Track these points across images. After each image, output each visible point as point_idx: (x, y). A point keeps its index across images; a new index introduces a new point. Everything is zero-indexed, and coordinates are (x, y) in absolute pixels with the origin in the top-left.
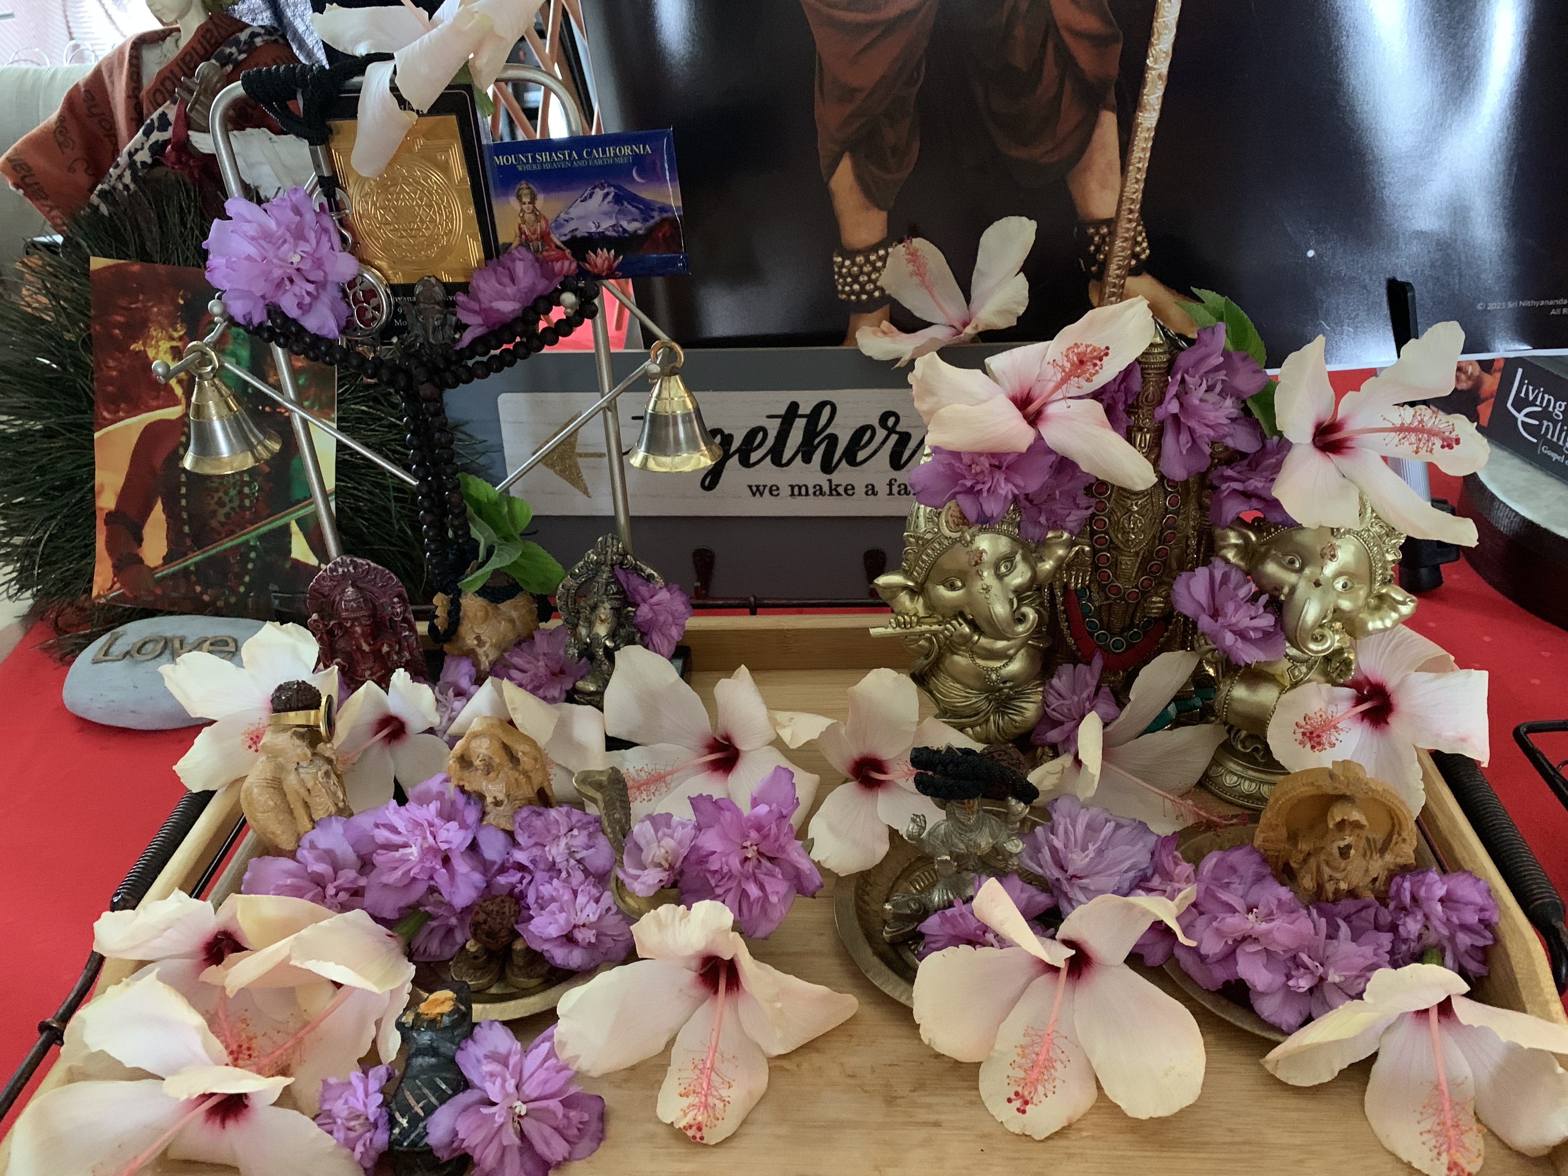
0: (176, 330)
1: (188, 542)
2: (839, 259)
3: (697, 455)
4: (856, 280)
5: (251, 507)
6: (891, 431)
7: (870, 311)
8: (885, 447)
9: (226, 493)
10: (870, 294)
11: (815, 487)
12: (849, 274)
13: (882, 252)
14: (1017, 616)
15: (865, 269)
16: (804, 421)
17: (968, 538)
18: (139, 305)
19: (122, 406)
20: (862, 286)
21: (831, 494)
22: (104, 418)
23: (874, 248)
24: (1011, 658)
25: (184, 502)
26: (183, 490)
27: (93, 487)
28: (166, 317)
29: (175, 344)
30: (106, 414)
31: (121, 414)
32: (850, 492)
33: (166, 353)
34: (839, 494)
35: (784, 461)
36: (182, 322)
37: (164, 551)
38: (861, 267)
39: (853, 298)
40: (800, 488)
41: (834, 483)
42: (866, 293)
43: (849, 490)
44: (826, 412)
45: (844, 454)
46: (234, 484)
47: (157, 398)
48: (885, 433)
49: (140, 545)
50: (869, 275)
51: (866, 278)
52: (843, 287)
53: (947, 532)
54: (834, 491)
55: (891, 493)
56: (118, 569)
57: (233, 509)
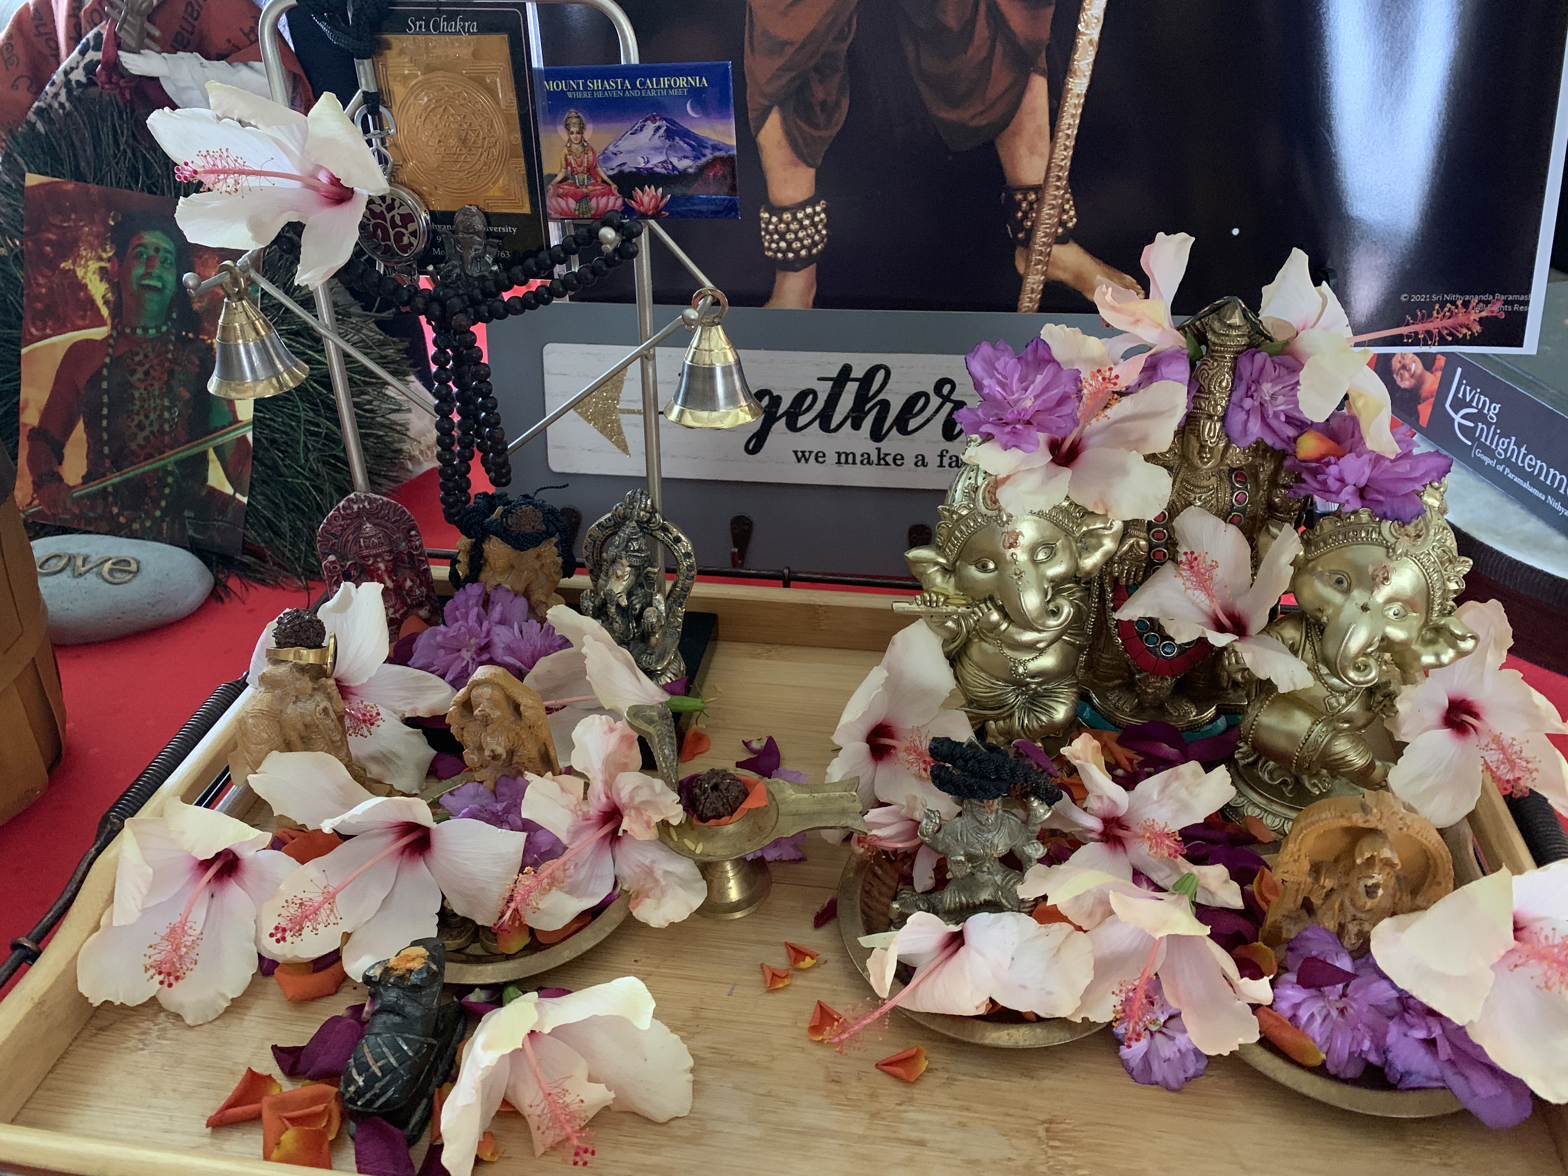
0: (105, 251)
1: (108, 464)
2: (766, 215)
3: (734, 412)
4: (782, 237)
5: (170, 433)
6: (946, 399)
7: (796, 270)
8: (938, 416)
9: (147, 417)
10: (797, 252)
11: (862, 455)
12: (776, 231)
13: (809, 210)
14: (1051, 607)
15: (792, 227)
16: (856, 385)
17: (1005, 519)
18: (71, 224)
19: (50, 323)
20: (789, 244)
21: (879, 464)
22: (32, 335)
23: (802, 206)
24: (1042, 651)
25: (105, 423)
26: (105, 411)
27: (18, 402)
28: (97, 237)
29: (103, 264)
30: (33, 330)
31: (48, 331)
32: (899, 462)
33: (94, 273)
34: (887, 464)
35: (833, 425)
36: (112, 243)
37: (83, 471)
38: (788, 224)
39: (780, 255)
40: (847, 455)
41: (882, 452)
42: (793, 251)
43: (898, 460)
44: (880, 375)
45: (896, 422)
46: (155, 408)
47: (83, 318)
48: (940, 400)
49: (60, 463)
50: (796, 233)
51: (793, 236)
52: (770, 243)
53: (983, 509)
54: (882, 460)
55: (941, 466)
56: (38, 485)
57: (152, 432)
